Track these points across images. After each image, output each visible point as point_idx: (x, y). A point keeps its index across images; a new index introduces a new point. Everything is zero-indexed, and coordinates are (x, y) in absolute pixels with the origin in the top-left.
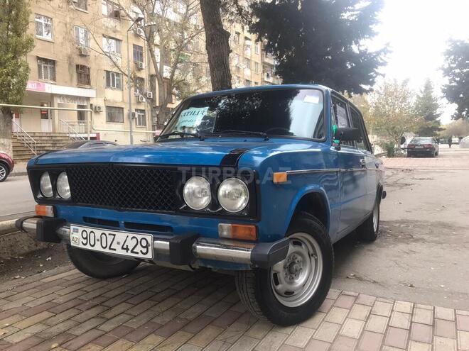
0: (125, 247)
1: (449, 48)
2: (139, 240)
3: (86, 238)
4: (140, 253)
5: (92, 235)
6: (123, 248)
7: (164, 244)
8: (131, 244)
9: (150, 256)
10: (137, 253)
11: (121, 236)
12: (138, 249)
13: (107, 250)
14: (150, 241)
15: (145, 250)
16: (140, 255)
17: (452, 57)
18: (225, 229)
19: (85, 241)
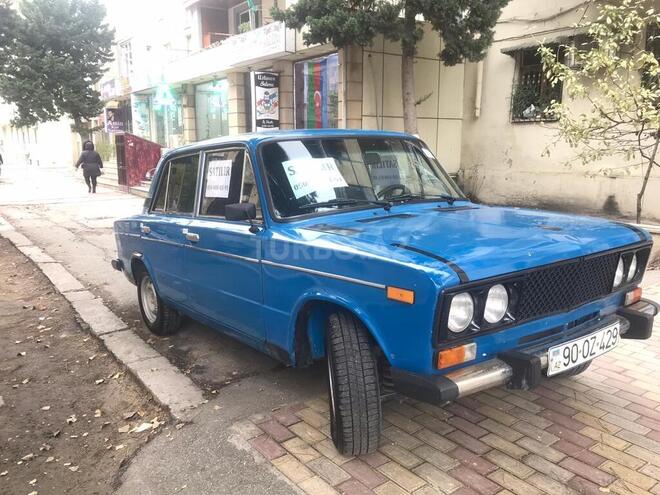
0: (602, 344)
3: (568, 356)
6: (600, 348)
19: (567, 362)
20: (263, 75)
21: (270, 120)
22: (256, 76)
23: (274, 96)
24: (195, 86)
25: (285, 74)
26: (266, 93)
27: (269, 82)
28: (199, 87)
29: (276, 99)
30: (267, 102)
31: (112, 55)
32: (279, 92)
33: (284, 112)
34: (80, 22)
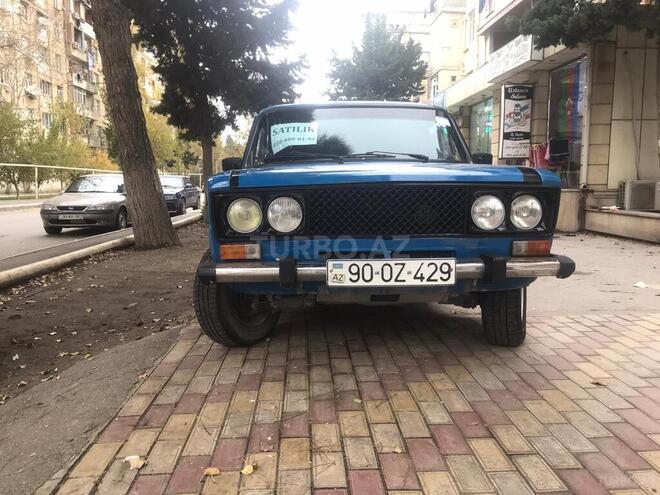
0: (419, 275)
1: (335, 69)
2: (439, 266)
3: (358, 273)
4: (439, 280)
5: (367, 269)
6: (415, 278)
7: (473, 267)
8: (427, 271)
9: (452, 281)
10: (436, 280)
11: (413, 265)
12: (438, 275)
13: (392, 283)
14: (453, 266)
15: (445, 276)
16: (440, 282)
17: (338, 80)
18: (522, 245)
19: (355, 277)
20: (514, 88)
21: (519, 133)
22: (506, 89)
23: (526, 107)
24: (471, 107)
25: (540, 84)
26: (517, 106)
27: (521, 94)
28: (474, 109)
29: (528, 111)
30: (517, 114)
31: (423, 88)
32: (533, 103)
33: (536, 123)
34: (397, 62)
